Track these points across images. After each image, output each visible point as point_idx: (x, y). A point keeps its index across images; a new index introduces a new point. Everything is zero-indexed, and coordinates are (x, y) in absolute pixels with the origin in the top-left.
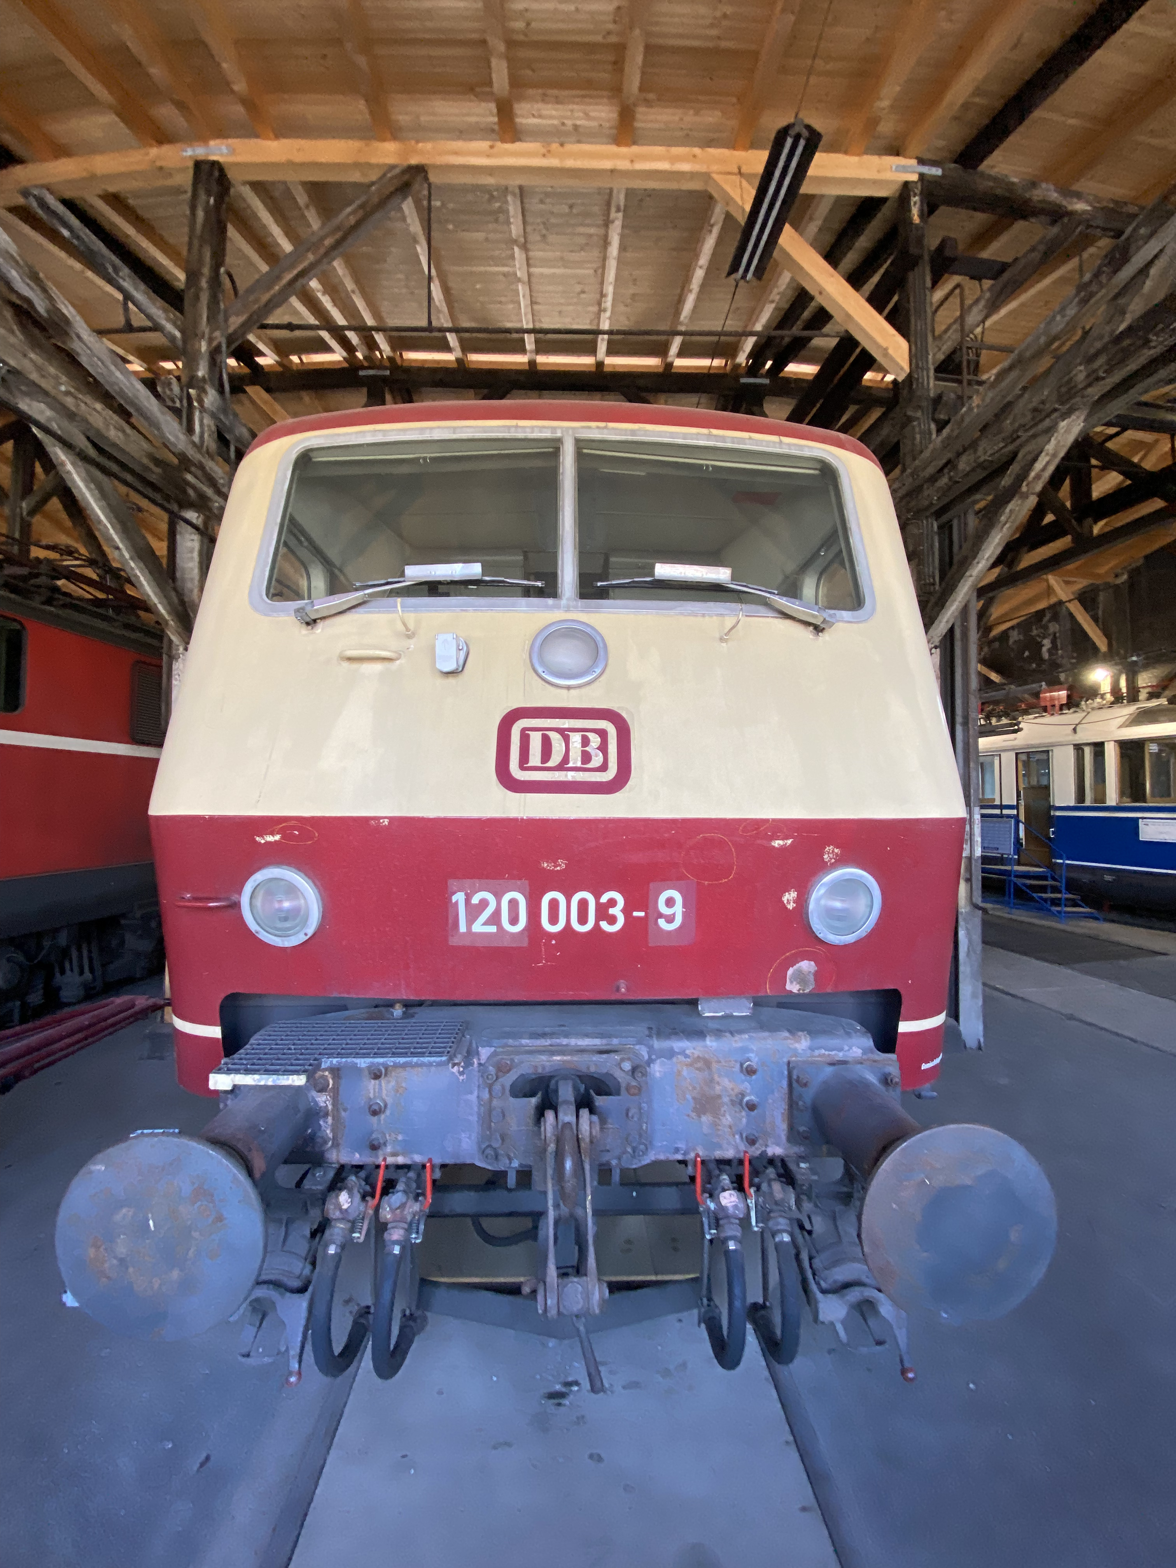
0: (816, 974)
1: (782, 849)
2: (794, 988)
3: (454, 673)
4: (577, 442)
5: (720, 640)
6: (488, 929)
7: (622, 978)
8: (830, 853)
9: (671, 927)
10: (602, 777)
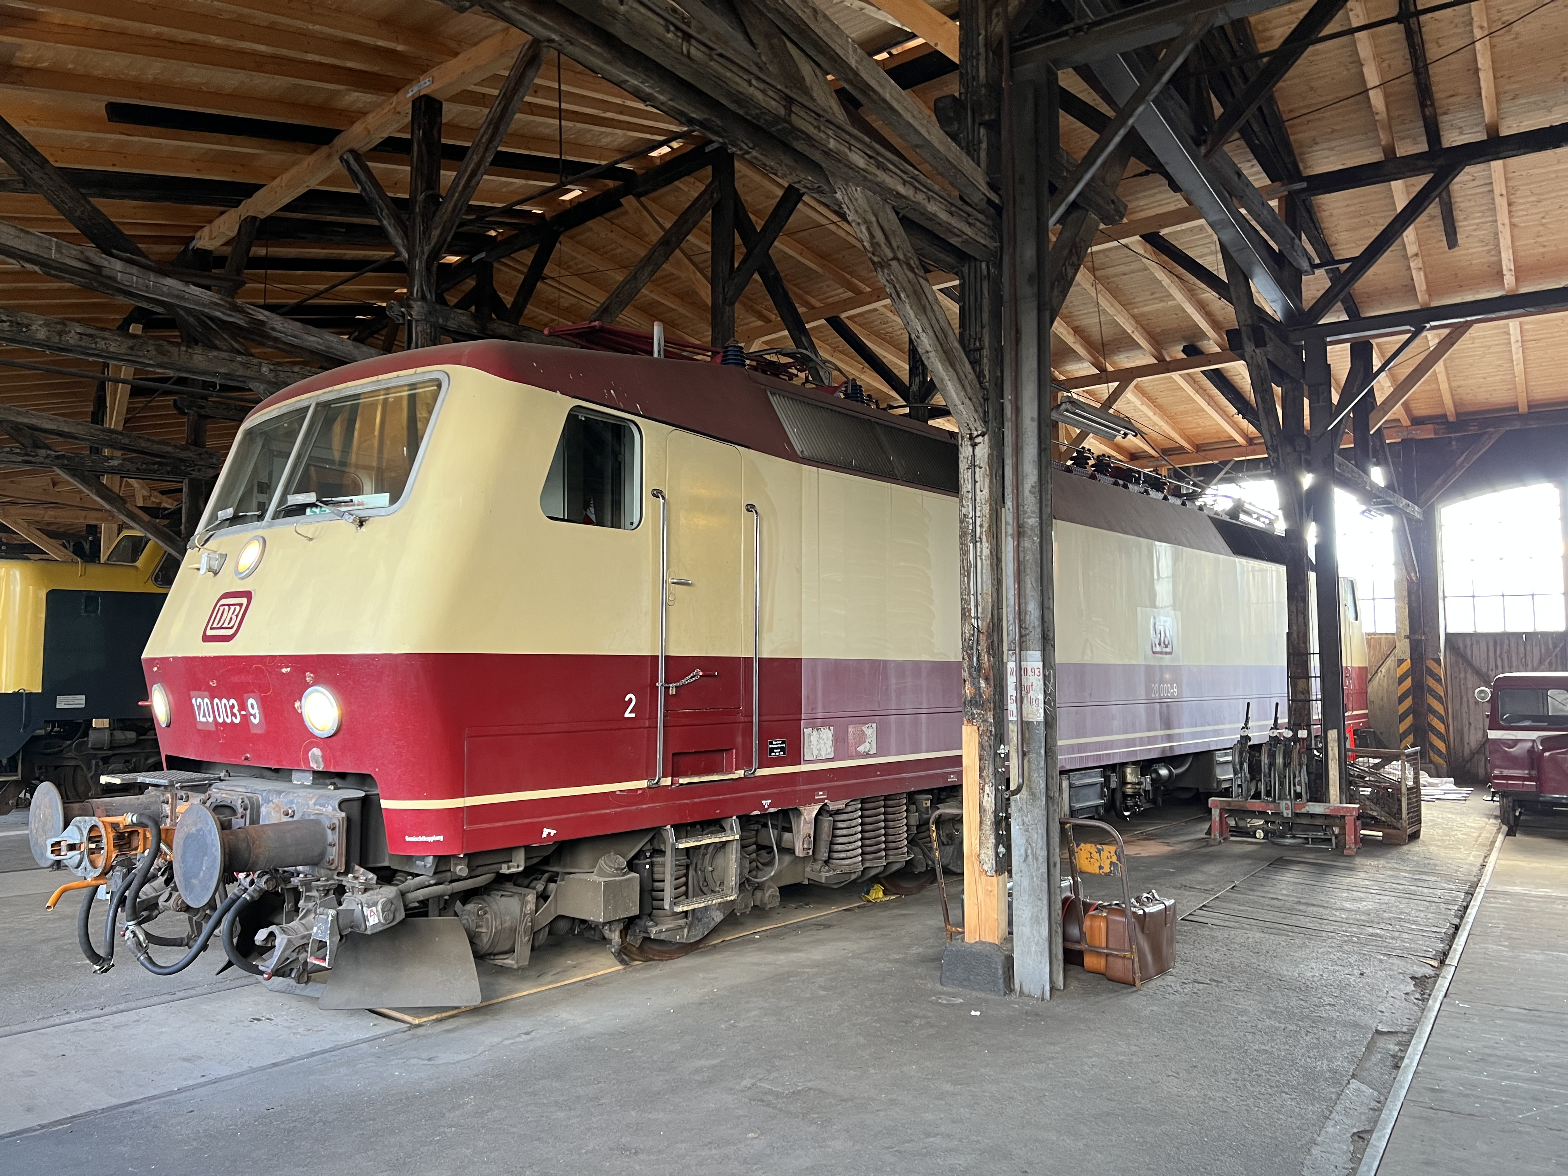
0: (323, 757)
1: (287, 674)
2: (314, 766)
3: (216, 574)
4: (318, 404)
5: (311, 539)
6: (203, 720)
7: (247, 752)
8: (309, 677)
9: (256, 721)
10: (230, 632)
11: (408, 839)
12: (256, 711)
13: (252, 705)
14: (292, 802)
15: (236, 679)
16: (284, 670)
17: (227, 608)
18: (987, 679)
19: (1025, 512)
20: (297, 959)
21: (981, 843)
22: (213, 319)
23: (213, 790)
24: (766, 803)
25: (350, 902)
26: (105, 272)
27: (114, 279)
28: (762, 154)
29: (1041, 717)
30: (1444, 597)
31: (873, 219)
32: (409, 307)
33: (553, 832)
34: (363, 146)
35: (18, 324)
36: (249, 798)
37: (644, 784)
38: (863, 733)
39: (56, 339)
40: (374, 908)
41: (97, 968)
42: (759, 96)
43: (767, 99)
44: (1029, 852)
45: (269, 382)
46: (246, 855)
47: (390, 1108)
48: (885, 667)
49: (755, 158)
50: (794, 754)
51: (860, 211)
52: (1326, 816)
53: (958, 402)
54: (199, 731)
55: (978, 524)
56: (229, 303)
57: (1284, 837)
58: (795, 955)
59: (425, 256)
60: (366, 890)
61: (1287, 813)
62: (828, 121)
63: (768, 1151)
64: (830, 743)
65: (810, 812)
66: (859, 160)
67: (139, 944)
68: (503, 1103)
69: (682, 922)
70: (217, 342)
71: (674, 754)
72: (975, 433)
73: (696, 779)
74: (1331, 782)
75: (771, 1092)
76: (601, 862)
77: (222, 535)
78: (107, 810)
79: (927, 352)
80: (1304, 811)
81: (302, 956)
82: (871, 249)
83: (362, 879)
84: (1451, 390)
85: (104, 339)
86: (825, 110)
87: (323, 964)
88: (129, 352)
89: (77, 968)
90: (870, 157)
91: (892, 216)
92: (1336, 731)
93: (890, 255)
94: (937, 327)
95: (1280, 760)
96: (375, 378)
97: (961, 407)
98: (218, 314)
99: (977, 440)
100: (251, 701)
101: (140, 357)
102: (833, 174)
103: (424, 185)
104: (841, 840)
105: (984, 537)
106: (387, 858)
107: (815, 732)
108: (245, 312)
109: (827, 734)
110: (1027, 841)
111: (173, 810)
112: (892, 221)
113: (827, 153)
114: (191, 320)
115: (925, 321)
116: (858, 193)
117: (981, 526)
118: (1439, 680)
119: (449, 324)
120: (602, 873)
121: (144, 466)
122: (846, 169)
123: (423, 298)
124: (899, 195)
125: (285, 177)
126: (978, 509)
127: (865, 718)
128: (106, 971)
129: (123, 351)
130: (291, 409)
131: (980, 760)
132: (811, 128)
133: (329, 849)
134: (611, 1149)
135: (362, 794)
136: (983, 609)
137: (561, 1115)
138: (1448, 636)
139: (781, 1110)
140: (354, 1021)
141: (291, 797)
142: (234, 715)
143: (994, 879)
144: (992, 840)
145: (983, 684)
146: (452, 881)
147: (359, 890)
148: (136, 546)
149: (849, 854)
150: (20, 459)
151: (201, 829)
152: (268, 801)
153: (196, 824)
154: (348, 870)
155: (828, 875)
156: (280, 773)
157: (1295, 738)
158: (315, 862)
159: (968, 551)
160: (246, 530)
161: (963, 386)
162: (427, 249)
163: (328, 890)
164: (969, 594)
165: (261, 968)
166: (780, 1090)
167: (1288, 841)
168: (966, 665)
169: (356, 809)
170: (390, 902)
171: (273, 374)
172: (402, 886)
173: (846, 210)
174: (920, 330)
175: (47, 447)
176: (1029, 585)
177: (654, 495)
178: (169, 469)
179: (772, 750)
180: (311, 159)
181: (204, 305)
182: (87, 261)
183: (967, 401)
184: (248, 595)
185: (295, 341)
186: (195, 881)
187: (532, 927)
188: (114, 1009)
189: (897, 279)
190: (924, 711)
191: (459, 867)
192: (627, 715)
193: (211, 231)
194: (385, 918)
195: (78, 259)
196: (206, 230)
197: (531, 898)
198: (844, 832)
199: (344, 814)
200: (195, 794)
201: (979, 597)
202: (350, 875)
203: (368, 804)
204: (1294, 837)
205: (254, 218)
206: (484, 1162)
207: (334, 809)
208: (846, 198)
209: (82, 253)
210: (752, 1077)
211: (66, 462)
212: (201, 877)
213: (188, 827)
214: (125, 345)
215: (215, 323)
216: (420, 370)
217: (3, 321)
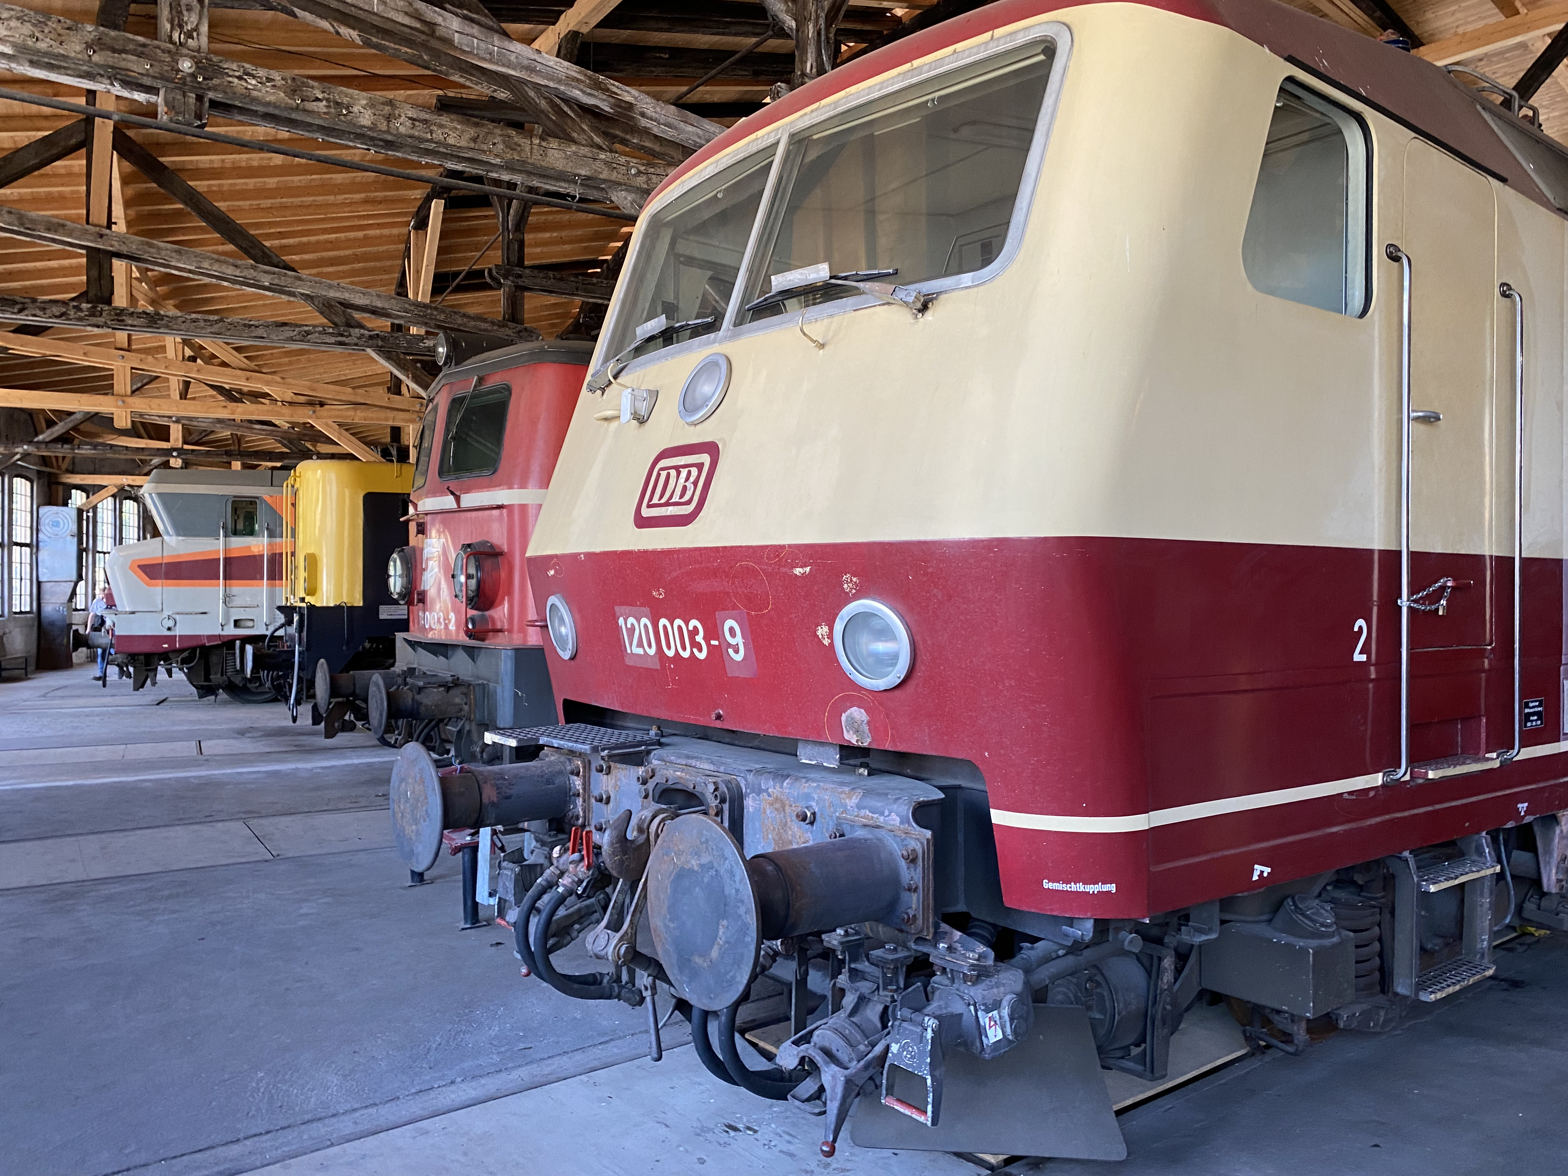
0: (868, 723)
1: (803, 577)
2: (852, 738)
3: (641, 420)
4: (792, 136)
5: (821, 345)
6: (640, 651)
7: (715, 708)
8: (849, 583)
9: (739, 657)
10: (685, 511)
11: (1047, 885)
12: (739, 640)
13: (732, 631)
14: (808, 797)
15: (701, 587)
16: (798, 571)
17: (673, 473)
22: (567, 101)
23: (655, 762)
25: (951, 998)
26: (440, 32)
27: (451, 43)
33: (1267, 870)
35: (337, 103)
36: (724, 784)
37: (1378, 780)
39: (383, 126)
40: (995, 1012)
45: (638, 190)
50: (1553, 724)
54: (629, 669)
56: (590, 78)
60: (979, 977)
70: (575, 135)
77: (645, 364)
78: (497, 786)
83: (967, 955)
85: (441, 126)
87: (922, 1119)
88: (472, 145)
96: (906, 67)
98: (576, 93)
100: (730, 623)
101: (484, 152)
108: (608, 90)
111: (586, 785)
114: (543, 104)
129: (463, 143)
130: (740, 156)
133: (905, 895)
141: (802, 786)
142: (695, 645)
147: (964, 976)
150: (333, 340)
151: (710, 866)
152: (759, 791)
154: (938, 936)
158: (877, 914)
160: (690, 350)
170: (1017, 996)
171: (644, 178)
177: (1389, 255)
181: (560, 81)
182: (417, 16)
184: (711, 448)
185: (669, 134)
192: (1356, 656)
194: (1015, 1032)
195: (406, 13)
199: (928, 834)
200: (619, 765)
202: (941, 945)
207: (904, 821)
209: (411, 4)
211: (380, 343)
212: (714, 953)
213: (679, 854)
214: (467, 136)
215: (570, 107)
216: (999, 32)
217: (317, 99)
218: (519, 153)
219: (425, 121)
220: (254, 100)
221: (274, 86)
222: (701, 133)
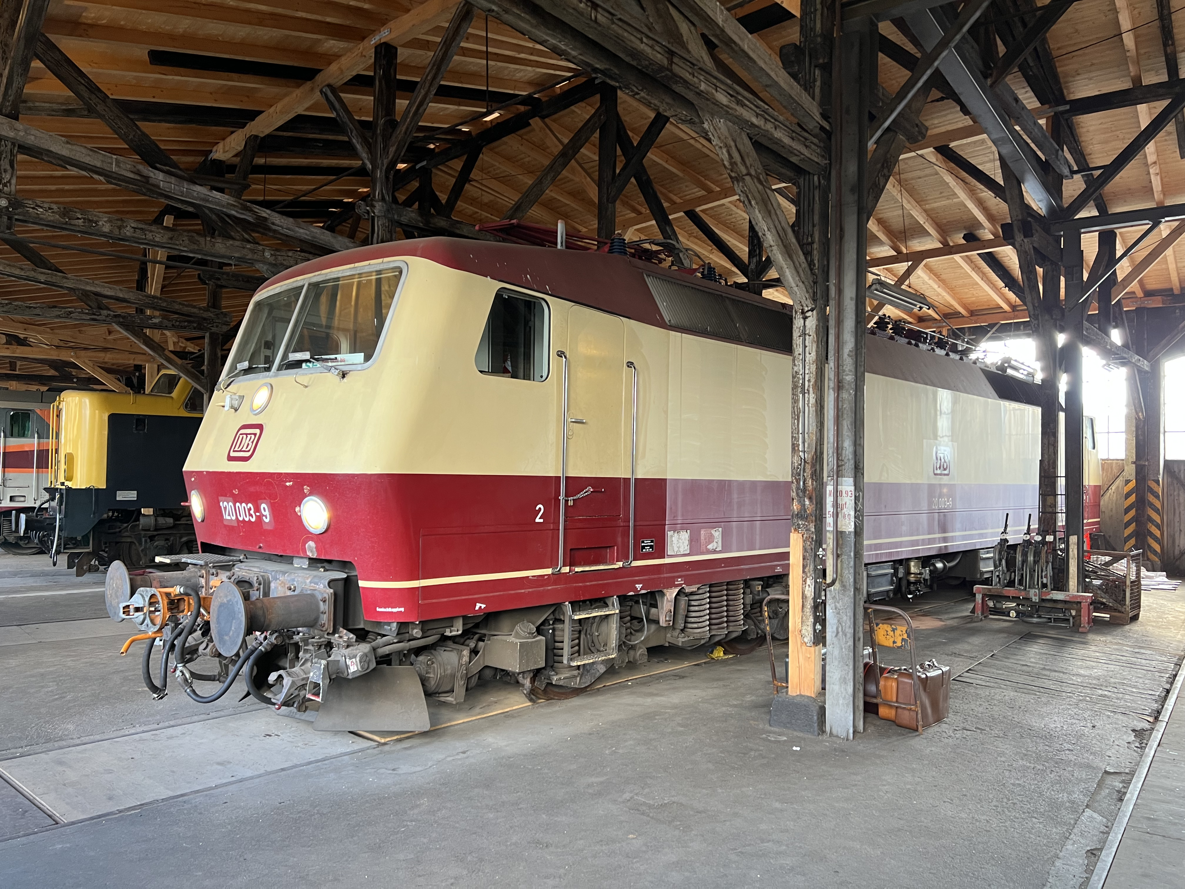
0: (316, 548)
1: (290, 486)
2: (310, 554)
3: (236, 410)
4: (310, 284)
5: (306, 387)
6: (229, 518)
7: (260, 542)
8: (306, 489)
9: (267, 520)
10: (247, 454)
11: (378, 609)
12: (267, 513)
13: (264, 508)
14: (293, 580)
15: (252, 489)
16: (288, 484)
17: (245, 436)
18: (810, 499)
19: (844, 371)
20: (299, 695)
21: (802, 622)
22: (229, 216)
23: (236, 569)
24: (639, 586)
25: (337, 655)
26: (151, 181)
27: (158, 187)
28: (648, 95)
29: (852, 528)
30: (1165, 432)
31: (732, 144)
32: (373, 206)
33: (483, 606)
34: (338, 82)
35: (90, 221)
36: (262, 576)
37: (549, 571)
38: (712, 535)
39: (117, 232)
40: (354, 660)
41: (156, 696)
42: (648, 50)
43: (654, 52)
44: (840, 629)
45: (270, 264)
46: (262, 620)
47: (367, 805)
48: (729, 486)
49: (643, 98)
50: (660, 551)
51: (722, 138)
52: (1065, 602)
53: (793, 285)
54: (226, 526)
55: (807, 379)
56: (241, 204)
57: (1033, 617)
58: (659, 698)
59: (384, 168)
60: (348, 646)
61: (1035, 599)
62: (700, 69)
63: (644, 849)
64: (687, 542)
65: (671, 594)
66: (722, 98)
67: (186, 680)
68: (449, 805)
69: (576, 672)
70: (232, 234)
71: (571, 550)
72: (806, 309)
73: (587, 569)
74: (1071, 576)
75: (644, 804)
76: (517, 628)
77: (240, 381)
78: (160, 582)
79: (771, 246)
80: (1048, 597)
81: (302, 693)
82: (730, 167)
83: (345, 638)
84: (1178, 269)
85: (151, 231)
86: (698, 61)
87: (317, 699)
88: (170, 241)
89: (139, 693)
90: (732, 96)
91: (747, 141)
92: (1076, 537)
93: (744, 171)
94: (779, 227)
95: (1031, 558)
96: (352, 266)
97: (796, 289)
98: (233, 213)
99: (808, 314)
100: (263, 506)
102: (701, 109)
103: (384, 112)
104: (694, 614)
105: (811, 390)
106: (362, 622)
107: (676, 534)
108: (252, 211)
109: (685, 536)
110: (838, 621)
111: (207, 582)
112: (747, 145)
113: (699, 94)
114: (214, 217)
115: (770, 222)
116: (721, 124)
117: (809, 381)
118: (1157, 497)
119: (402, 219)
120: (518, 636)
121: (178, 323)
122: (712, 106)
123: (383, 199)
124: (753, 125)
125: (279, 106)
126: (807, 367)
127: (714, 524)
128: (162, 698)
129: (164, 241)
130: (290, 287)
131: (804, 559)
132: (688, 75)
133: (322, 615)
134: (529, 842)
135: (344, 576)
136: (809, 444)
137: (491, 816)
138: (1166, 462)
139: (652, 818)
140: (337, 739)
141: (293, 576)
142: (251, 515)
143: (813, 649)
144: (811, 620)
145: (807, 502)
146: (409, 640)
147: (343, 646)
148: (171, 382)
149: (700, 625)
150: (88, 317)
151: (230, 600)
152: (276, 579)
153: (226, 596)
154: (335, 631)
155: (684, 640)
156: (286, 559)
157: (1043, 542)
158: (312, 624)
159: (798, 400)
160: (258, 379)
161: (798, 272)
162: (386, 162)
163: (320, 646)
164: (798, 433)
165: (273, 700)
166: (651, 802)
167: (1035, 620)
168: (794, 486)
169: (340, 586)
170: (366, 655)
171: (273, 258)
172: (373, 644)
173: (711, 136)
174: (766, 229)
175: (108, 309)
176: (846, 427)
177: (558, 355)
178: (195, 325)
179: (643, 547)
180: (298, 92)
181: (223, 206)
182: (138, 173)
183: (801, 284)
184: (260, 427)
185: (290, 233)
186: (226, 638)
187: (467, 674)
188: (167, 724)
189: (750, 190)
190: (759, 518)
191: (415, 631)
192: (538, 520)
193: (224, 146)
194: (362, 667)
195: (132, 172)
196: (221, 145)
197: (466, 653)
198: (696, 608)
199: (332, 591)
200: (222, 572)
201: (806, 435)
202: (337, 635)
203: (349, 583)
204: (1039, 617)
205: (256, 137)
206: (437, 849)
207: (325, 587)
208: (712, 127)
209: (135, 167)
210: (631, 792)
211: (121, 320)
212: (231, 633)
213: (220, 597)
214: (166, 236)
215: (230, 219)
216: (386, 260)
217: (78, 219)
218: (198, 246)
219: (142, 229)
220: (41, 219)
221: (53, 212)
222: (308, 233)
